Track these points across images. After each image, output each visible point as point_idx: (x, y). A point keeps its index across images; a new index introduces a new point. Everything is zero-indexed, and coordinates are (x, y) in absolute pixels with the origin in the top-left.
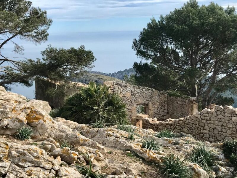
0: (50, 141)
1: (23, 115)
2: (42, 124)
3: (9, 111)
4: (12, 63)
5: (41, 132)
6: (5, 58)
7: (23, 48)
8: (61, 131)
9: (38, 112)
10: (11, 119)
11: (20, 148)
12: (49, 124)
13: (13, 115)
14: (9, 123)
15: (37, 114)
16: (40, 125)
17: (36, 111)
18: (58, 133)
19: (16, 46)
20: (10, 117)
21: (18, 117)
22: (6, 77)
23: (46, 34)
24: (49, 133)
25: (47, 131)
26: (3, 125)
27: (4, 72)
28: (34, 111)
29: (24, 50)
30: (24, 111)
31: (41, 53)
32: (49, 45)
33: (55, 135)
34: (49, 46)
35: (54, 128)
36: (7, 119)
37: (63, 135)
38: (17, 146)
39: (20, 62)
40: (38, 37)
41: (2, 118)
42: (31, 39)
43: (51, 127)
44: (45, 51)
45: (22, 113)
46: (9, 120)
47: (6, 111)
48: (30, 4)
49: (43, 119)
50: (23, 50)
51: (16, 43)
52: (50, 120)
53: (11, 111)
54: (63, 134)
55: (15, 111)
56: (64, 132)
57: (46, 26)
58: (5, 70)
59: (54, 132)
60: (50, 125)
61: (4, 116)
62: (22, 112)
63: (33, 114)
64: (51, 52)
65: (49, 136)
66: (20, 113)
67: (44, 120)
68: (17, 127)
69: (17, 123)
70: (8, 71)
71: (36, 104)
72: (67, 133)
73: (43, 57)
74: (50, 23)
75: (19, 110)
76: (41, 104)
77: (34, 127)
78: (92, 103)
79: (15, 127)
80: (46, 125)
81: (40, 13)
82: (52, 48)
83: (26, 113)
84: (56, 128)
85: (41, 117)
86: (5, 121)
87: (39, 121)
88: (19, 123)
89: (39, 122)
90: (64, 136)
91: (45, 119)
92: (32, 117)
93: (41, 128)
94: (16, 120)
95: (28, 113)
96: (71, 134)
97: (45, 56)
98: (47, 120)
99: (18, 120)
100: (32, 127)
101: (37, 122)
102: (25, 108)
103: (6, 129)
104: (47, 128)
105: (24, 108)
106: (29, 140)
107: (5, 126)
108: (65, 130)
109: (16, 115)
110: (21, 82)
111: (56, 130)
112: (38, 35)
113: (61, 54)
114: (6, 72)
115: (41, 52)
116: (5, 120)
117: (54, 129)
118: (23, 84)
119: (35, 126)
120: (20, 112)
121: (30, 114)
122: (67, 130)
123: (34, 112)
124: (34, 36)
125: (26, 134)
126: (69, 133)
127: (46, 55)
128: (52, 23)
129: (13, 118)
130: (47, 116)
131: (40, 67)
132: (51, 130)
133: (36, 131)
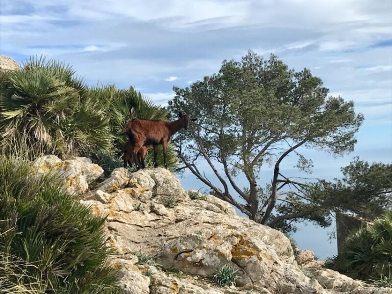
0: (261, 292)
1: (227, 246)
2: (255, 264)
3: (204, 237)
4: (296, 187)
5: (254, 277)
6: (285, 178)
7: (312, 163)
8: (288, 279)
9: (252, 243)
10: (207, 250)
11: (196, 291)
12: (266, 264)
13: (211, 244)
14: (205, 257)
15: (249, 247)
16: (252, 264)
17: (249, 241)
18: (283, 283)
19: (302, 159)
20: (206, 247)
21: (219, 248)
22: (289, 210)
23: (352, 139)
24: (267, 280)
25: (264, 275)
26: (195, 259)
27: (284, 201)
28: (246, 241)
29: (313, 166)
30: (230, 240)
31: (342, 171)
32: (355, 156)
33: (278, 285)
34: (356, 159)
35: (277, 273)
36: (201, 249)
37: (291, 287)
38: (192, 288)
39: (309, 185)
40: (337, 145)
41: (194, 247)
42: (328, 148)
43: (271, 270)
44: (348, 167)
45: (225, 243)
46: (203, 252)
47: (201, 236)
48: (326, 92)
49: (257, 255)
50: (311, 166)
51: (302, 155)
52: (270, 258)
53: (209, 237)
54: (292, 284)
55: (216, 239)
56: (293, 281)
57: (354, 126)
58: (287, 199)
59: (277, 279)
60: (268, 267)
61: (197, 245)
62: (227, 241)
63: (243, 246)
64: (357, 167)
65: (267, 286)
66: (223, 243)
67: (258, 258)
68: (216, 265)
69: (217, 258)
70: (291, 200)
71: (256, 231)
72: (298, 283)
73: (344, 177)
74: (361, 122)
75: (222, 238)
76: (264, 234)
77: (243, 268)
78: (390, 248)
79: (213, 265)
80: (261, 266)
81: (342, 105)
82: (360, 162)
83: (232, 243)
84: (280, 273)
85: (254, 252)
86: (197, 254)
87: (250, 258)
88: (219, 258)
89: (250, 260)
90: (294, 289)
91: (261, 255)
92: (241, 250)
93: (254, 271)
94: (214, 253)
95: (235, 244)
96: (306, 286)
97: (348, 174)
98: (263, 258)
99: (217, 254)
100: (240, 266)
101: (246, 259)
102: (233, 235)
103: (199, 266)
104: (264, 271)
105: (231, 235)
106: (231, 287)
107: (198, 261)
108: (295, 278)
109: (216, 245)
110: (312, 219)
111: (279, 276)
112: (338, 142)
113: (375, 172)
114: (288, 201)
115: (342, 168)
116: (199, 252)
117: (276, 275)
118: (316, 222)
119: (245, 266)
120: (224, 241)
121: (239, 246)
122: (298, 279)
123: (245, 243)
124: (331, 144)
125: (228, 278)
126: (301, 283)
127: (350, 173)
128: (364, 121)
129: (210, 249)
130: (265, 251)
131: (339, 194)
132: (271, 276)
133: (246, 274)
